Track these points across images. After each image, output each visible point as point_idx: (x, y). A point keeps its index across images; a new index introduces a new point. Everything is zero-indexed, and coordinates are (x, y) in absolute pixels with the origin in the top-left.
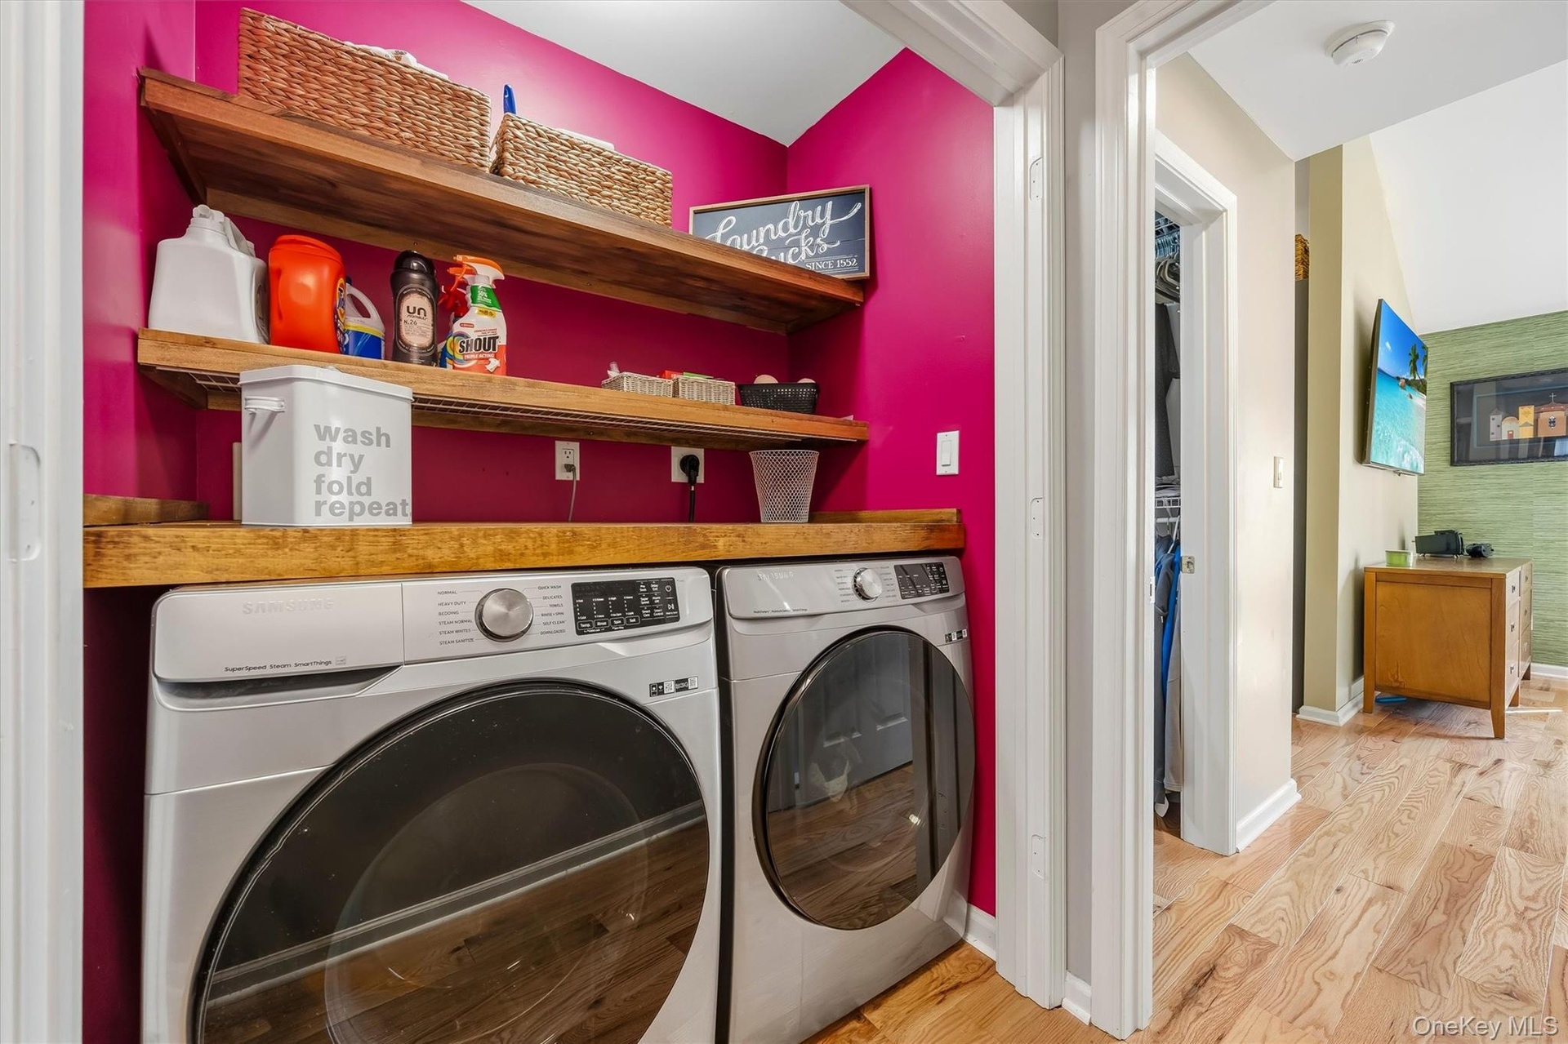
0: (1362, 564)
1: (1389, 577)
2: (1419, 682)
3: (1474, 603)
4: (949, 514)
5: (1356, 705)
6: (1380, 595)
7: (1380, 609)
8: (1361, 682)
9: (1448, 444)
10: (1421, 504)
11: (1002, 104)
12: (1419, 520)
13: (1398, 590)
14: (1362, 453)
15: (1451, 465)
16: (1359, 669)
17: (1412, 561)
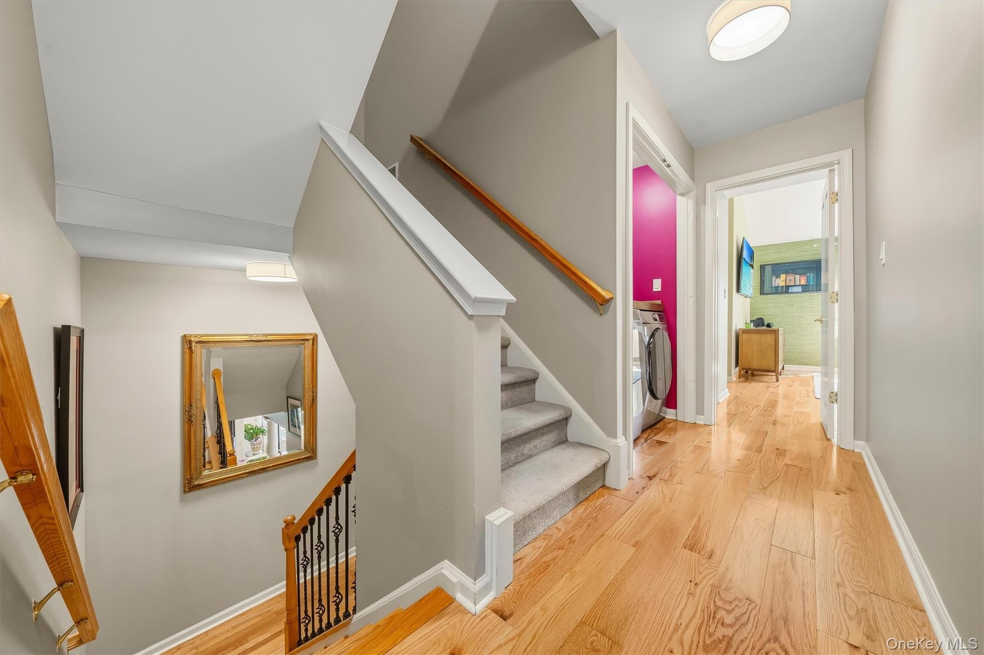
0: (738, 328)
1: (745, 331)
2: (755, 365)
3: (770, 338)
4: (659, 302)
5: (736, 377)
6: (744, 337)
7: (744, 342)
8: (738, 368)
9: (760, 287)
10: (751, 309)
11: (680, 195)
12: (750, 315)
13: (749, 335)
14: (738, 290)
15: (761, 294)
16: (737, 365)
17: (752, 326)
